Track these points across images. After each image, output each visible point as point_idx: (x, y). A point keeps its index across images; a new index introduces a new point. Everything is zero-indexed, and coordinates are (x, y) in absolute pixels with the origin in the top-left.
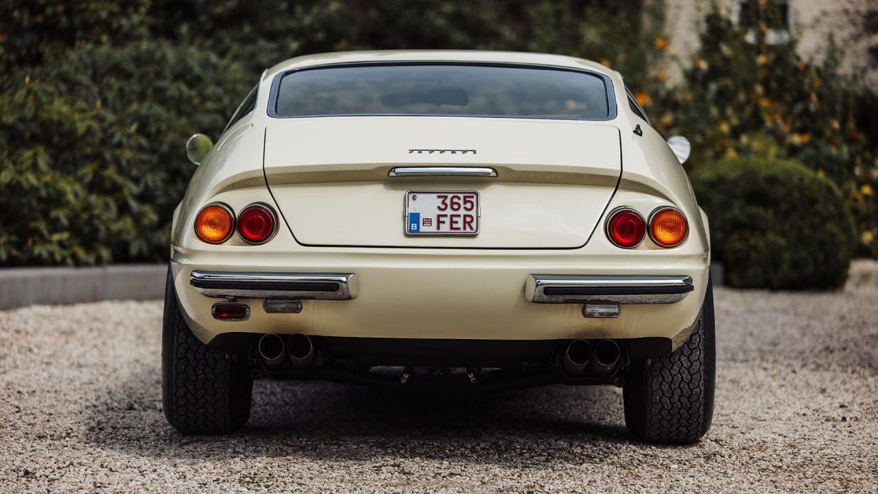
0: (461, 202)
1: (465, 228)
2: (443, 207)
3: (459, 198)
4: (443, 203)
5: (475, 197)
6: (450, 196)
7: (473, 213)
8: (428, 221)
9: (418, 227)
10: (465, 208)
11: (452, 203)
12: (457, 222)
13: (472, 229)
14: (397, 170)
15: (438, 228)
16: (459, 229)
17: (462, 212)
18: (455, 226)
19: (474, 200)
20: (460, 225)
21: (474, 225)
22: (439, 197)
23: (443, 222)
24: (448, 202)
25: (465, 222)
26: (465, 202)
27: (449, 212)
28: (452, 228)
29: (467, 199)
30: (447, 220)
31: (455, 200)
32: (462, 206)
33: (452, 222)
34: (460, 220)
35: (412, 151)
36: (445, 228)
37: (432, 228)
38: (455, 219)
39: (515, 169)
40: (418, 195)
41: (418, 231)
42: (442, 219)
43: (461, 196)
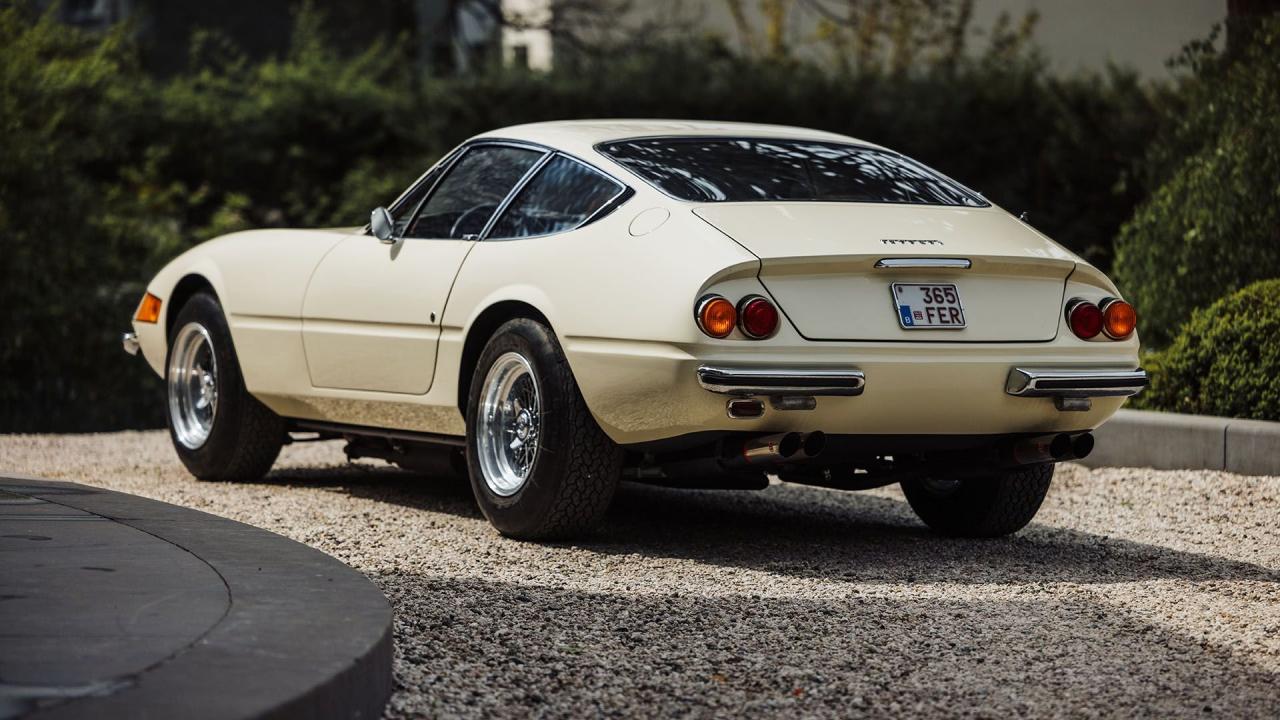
0: (942, 294)
1: (953, 321)
2: (928, 299)
3: (939, 291)
4: (928, 295)
5: (953, 289)
6: (931, 288)
7: (955, 305)
8: (918, 315)
9: (911, 319)
10: (948, 301)
11: (936, 296)
12: (944, 315)
13: (959, 322)
14: (885, 262)
15: (930, 321)
16: (948, 322)
17: (946, 304)
18: (944, 319)
19: (953, 292)
20: (948, 318)
21: (960, 318)
22: (922, 289)
23: (933, 315)
24: (931, 294)
25: (952, 316)
26: (947, 295)
27: (934, 304)
28: (942, 321)
29: (947, 291)
30: (935, 312)
31: (937, 292)
32: (945, 298)
33: (941, 316)
34: (947, 312)
35: (885, 241)
36: (936, 320)
37: (924, 322)
38: (942, 312)
39: (989, 261)
40: (904, 288)
41: (912, 324)
42: (931, 312)
43: (940, 288)
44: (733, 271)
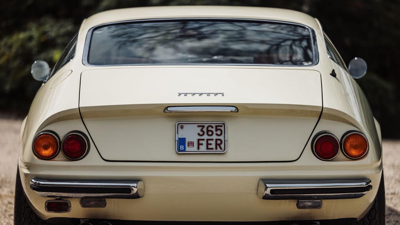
0: (214, 130)
1: (216, 148)
2: (201, 133)
3: (212, 127)
4: (202, 130)
5: (223, 126)
6: (206, 126)
7: (221, 137)
8: (191, 144)
9: (185, 147)
10: (217, 134)
11: (208, 131)
12: (211, 144)
13: (221, 148)
14: (169, 109)
15: (198, 148)
16: (213, 149)
17: (214, 137)
18: (210, 147)
19: (222, 128)
20: (213, 146)
21: (222, 146)
22: (199, 126)
23: (202, 144)
24: (205, 130)
25: (216, 144)
26: (217, 130)
27: (206, 137)
28: (207, 148)
29: (218, 128)
30: (204, 143)
31: (210, 129)
32: (215, 133)
33: (208, 144)
34: (213, 143)
35: (180, 94)
36: (203, 148)
37: (195, 148)
38: (210, 142)
39: (250, 107)
40: (184, 125)
41: (184, 150)
42: (201, 142)
43: (214, 126)
44: (61, 116)
